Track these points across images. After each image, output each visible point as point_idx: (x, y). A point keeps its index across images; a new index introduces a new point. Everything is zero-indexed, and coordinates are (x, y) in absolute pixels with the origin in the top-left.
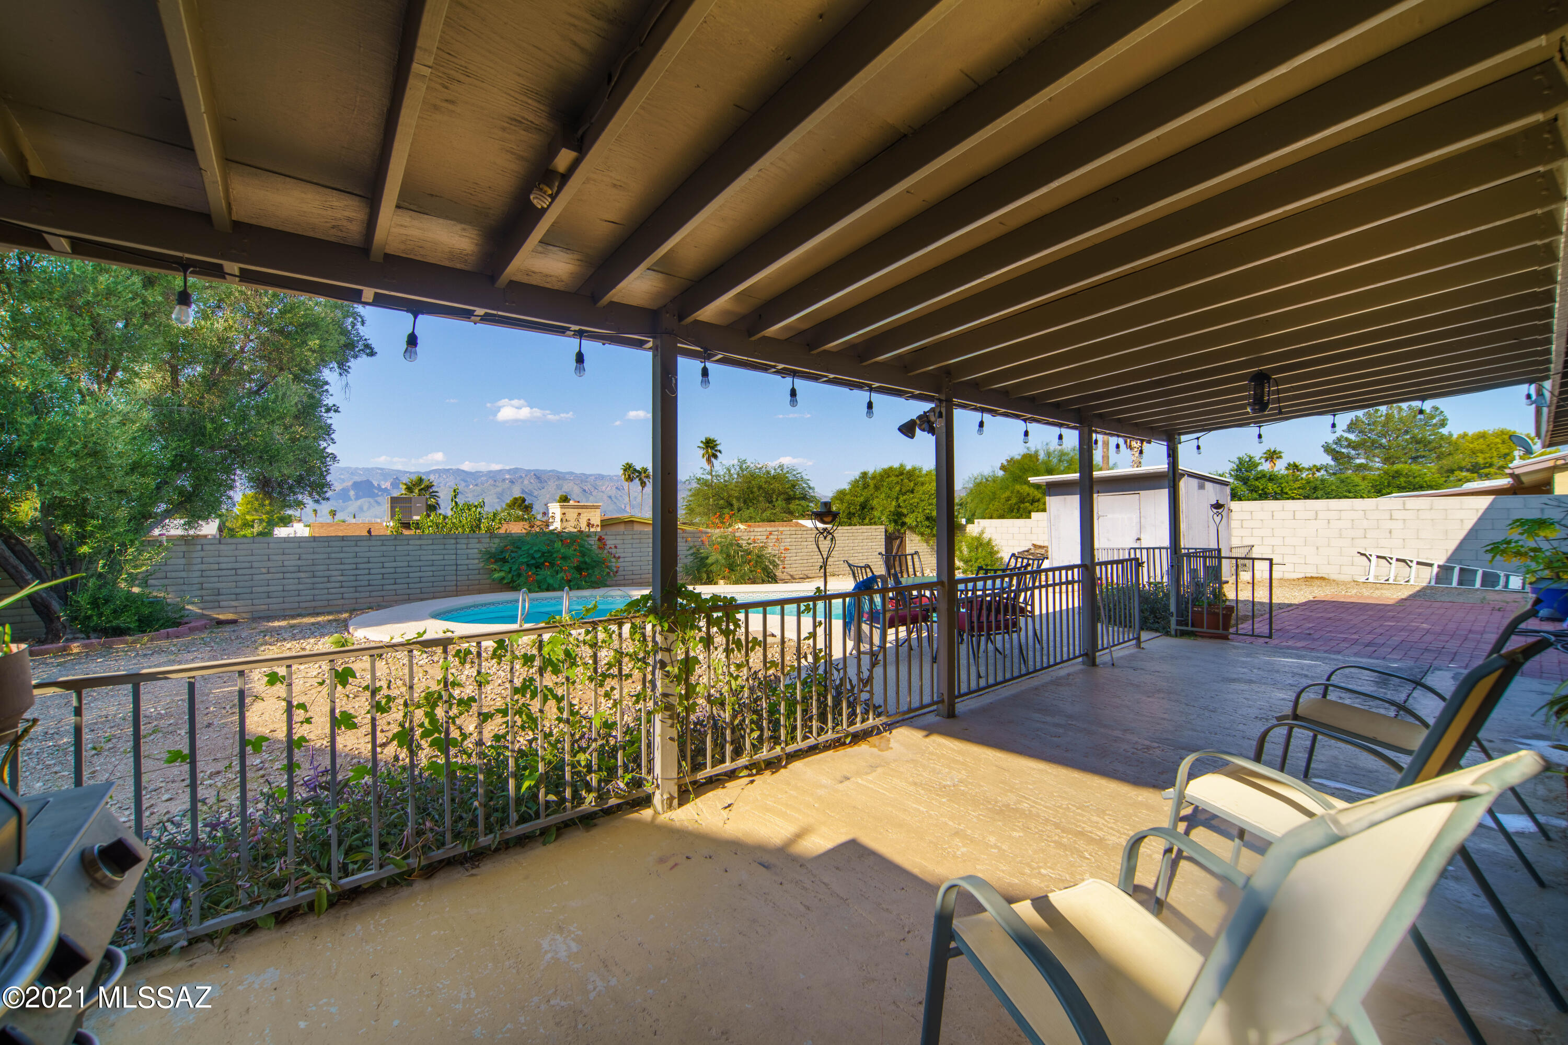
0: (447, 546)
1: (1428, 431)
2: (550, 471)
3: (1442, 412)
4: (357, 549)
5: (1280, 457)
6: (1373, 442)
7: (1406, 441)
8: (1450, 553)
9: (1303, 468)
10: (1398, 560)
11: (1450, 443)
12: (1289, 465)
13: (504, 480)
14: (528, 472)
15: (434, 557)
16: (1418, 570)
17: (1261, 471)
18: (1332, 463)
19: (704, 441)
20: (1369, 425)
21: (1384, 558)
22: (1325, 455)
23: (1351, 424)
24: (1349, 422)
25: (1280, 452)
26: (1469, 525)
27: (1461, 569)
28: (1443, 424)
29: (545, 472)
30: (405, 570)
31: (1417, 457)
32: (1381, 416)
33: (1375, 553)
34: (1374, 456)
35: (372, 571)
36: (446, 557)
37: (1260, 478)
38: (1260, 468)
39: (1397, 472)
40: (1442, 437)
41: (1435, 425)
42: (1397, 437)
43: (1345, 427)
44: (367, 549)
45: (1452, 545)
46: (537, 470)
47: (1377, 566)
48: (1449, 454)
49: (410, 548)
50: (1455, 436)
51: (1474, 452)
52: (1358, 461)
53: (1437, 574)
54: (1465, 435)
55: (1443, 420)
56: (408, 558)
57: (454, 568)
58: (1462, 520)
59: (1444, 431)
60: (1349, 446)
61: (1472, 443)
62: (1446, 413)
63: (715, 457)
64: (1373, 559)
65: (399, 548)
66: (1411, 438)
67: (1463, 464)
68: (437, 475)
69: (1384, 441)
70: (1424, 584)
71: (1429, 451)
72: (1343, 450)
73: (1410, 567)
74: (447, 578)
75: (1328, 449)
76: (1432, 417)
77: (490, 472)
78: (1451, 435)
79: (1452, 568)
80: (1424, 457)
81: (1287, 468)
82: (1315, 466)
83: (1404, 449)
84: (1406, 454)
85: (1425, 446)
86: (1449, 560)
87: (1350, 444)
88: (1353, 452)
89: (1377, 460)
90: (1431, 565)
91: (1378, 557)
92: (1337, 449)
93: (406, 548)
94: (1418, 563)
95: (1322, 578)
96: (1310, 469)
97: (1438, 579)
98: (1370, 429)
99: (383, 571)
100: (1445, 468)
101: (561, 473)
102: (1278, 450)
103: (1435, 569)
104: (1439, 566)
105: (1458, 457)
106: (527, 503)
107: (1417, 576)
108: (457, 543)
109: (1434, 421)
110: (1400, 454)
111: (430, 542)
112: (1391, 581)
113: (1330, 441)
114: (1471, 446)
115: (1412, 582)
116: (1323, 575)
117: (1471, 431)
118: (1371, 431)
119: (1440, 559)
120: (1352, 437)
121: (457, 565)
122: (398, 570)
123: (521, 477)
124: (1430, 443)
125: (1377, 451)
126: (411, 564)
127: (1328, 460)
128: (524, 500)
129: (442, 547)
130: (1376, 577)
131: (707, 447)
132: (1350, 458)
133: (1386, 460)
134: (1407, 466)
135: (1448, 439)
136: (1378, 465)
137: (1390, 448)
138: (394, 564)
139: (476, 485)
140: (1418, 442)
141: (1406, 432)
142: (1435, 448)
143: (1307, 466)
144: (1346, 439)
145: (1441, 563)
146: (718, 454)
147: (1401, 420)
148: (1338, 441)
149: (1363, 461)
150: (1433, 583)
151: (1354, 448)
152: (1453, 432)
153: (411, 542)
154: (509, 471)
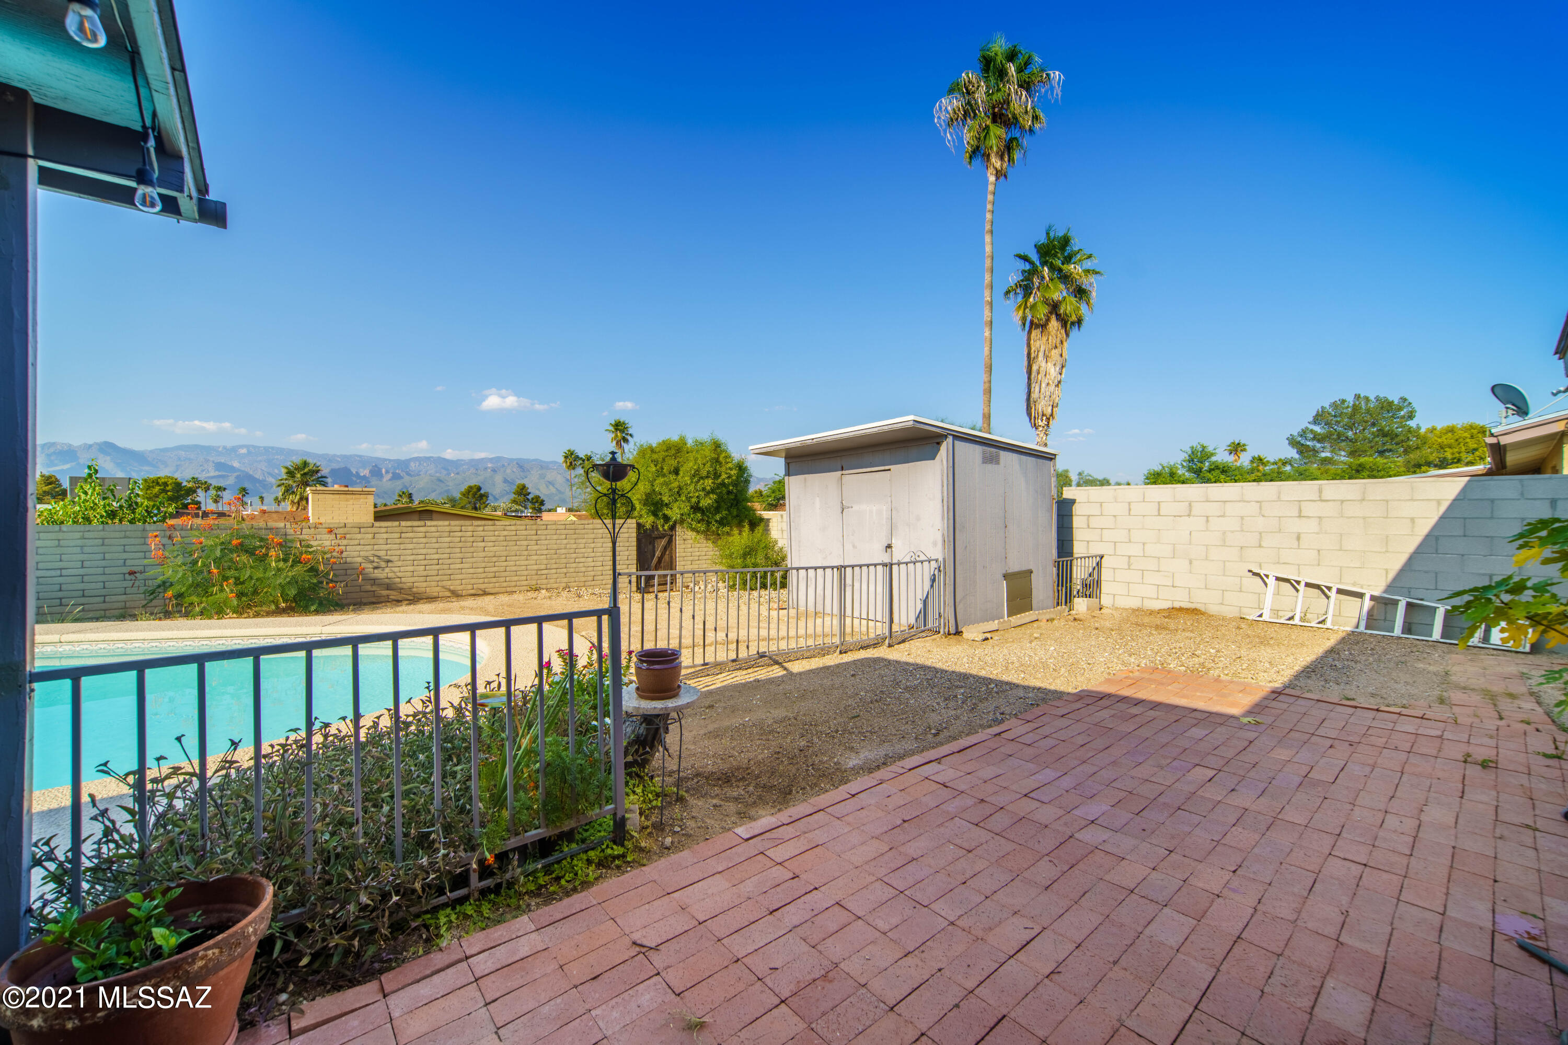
1: (1396, 423)
2: (534, 460)
3: (1410, 403)
5: (1244, 450)
6: (1339, 435)
7: (1373, 433)
8: (1391, 576)
9: (1268, 462)
10: (1308, 585)
11: (1418, 437)
12: (1254, 458)
13: (486, 469)
14: (511, 460)
16: (1339, 605)
17: (1213, 463)
18: (1297, 456)
19: (613, 423)
20: (1335, 416)
21: (1287, 580)
22: (1290, 448)
23: (1317, 415)
24: (1314, 413)
25: (1244, 445)
26: (1424, 527)
27: (1409, 605)
28: (1411, 416)
29: (528, 461)
31: (1384, 451)
32: (1348, 407)
33: (1273, 573)
34: (1340, 450)
37: (1213, 470)
38: (1213, 459)
39: (1360, 465)
40: (1410, 430)
41: (1403, 417)
42: (1364, 430)
43: (1311, 419)
45: (1397, 562)
46: (520, 459)
47: (1277, 593)
48: (1417, 448)
50: (1423, 431)
51: (1442, 447)
52: (1323, 455)
53: (1370, 614)
54: (1433, 430)
55: (1411, 412)
58: (1412, 520)
59: (1412, 424)
60: (1314, 439)
61: (1440, 437)
62: (1414, 405)
63: (626, 440)
64: (1271, 581)
66: (1378, 430)
67: (1431, 458)
68: (417, 464)
69: (1350, 434)
70: (1349, 629)
71: (1397, 444)
72: (1308, 443)
73: (1328, 597)
75: (1293, 442)
76: (1400, 409)
77: (473, 460)
78: (1419, 428)
79: (1396, 603)
80: (1390, 450)
81: (1252, 462)
82: (1280, 460)
83: (1370, 442)
84: (1372, 447)
85: (1392, 439)
86: (1390, 588)
87: (1317, 438)
88: (1318, 445)
89: (1343, 453)
90: (1360, 595)
91: (1277, 579)
92: (1302, 442)
94: (1340, 591)
95: (1195, 611)
96: (1275, 463)
97: (1371, 620)
98: (1337, 421)
100: (1412, 463)
101: (544, 462)
102: (1242, 442)
103: (1367, 603)
104: (1373, 598)
105: (1426, 451)
106: (482, 492)
107: (1338, 614)
109: (1402, 413)
110: (1367, 446)
112: (1297, 621)
113: (1295, 434)
114: (1439, 440)
115: (1328, 624)
116: (1198, 606)
117: (1440, 425)
118: (1338, 422)
119: (1375, 586)
120: (1317, 429)
123: (503, 466)
124: (1397, 436)
125: (1343, 444)
127: (1292, 453)
128: (479, 489)
130: (1275, 612)
131: (616, 430)
132: (1315, 451)
133: (1352, 454)
134: (1371, 459)
135: (1415, 432)
136: (1342, 459)
137: (1356, 441)
139: (458, 474)
140: (1385, 435)
141: (1373, 425)
142: (1403, 441)
143: (1272, 460)
144: (1312, 431)
145: (1376, 593)
146: (629, 438)
147: (1368, 411)
148: (1303, 433)
149: (1328, 455)
150: (1362, 628)
151: (1319, 441)
152: (1421, 425)
154: (491, 460)
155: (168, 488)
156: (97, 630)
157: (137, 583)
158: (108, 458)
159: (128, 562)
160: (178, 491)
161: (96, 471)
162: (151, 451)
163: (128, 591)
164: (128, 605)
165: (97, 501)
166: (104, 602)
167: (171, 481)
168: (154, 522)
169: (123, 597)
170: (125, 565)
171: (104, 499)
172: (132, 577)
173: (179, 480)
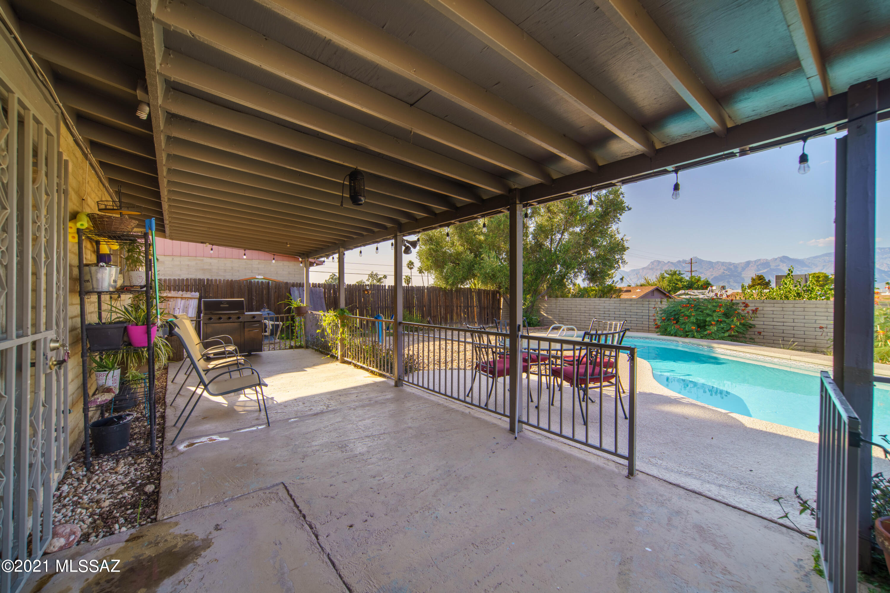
0: (644, 305)
4: (605, 304)
15: (638, 311)
30: (624, 316)
35: (610, 315)
36: (644, 311)
44: (608, 305)
49: (626, 305)
56: (626, 310)
57: (648, 317)
65: (621, 305)
74: (644, 322)
93: (625, 305)
99: (615, 316)
108: (649, 304)
111: (636, 303)
121: (649, 316)
122: (621, 316)
126: (627, 313)
129: (641, 305)
138: (619, 313)
153: (627, 302)
155: (820, 279)
156: (807, 356)
157: (824, 334)
158: (785, 264)
159: (818, 322)
160: (826, 281)
161: (792, 272)
162: (807, 259)
163: (818, 337)
164: (817, 345)
165: (791, 288)
166: (804, 342)
167: (822, 275)
168: (822, 300)
169: (815, 341)
170: (815, 323)
171: (795, 286)
172: (821, 330)
173: (827, 275)
